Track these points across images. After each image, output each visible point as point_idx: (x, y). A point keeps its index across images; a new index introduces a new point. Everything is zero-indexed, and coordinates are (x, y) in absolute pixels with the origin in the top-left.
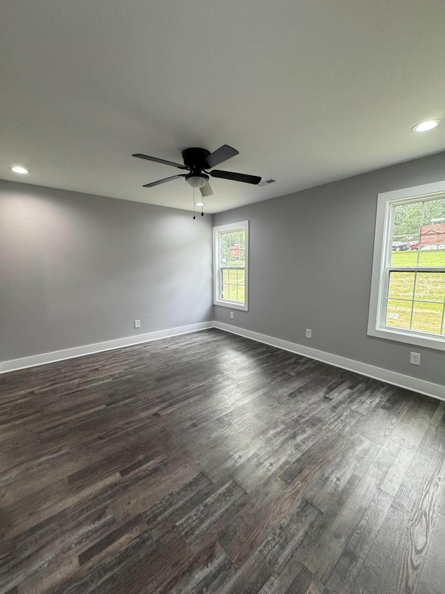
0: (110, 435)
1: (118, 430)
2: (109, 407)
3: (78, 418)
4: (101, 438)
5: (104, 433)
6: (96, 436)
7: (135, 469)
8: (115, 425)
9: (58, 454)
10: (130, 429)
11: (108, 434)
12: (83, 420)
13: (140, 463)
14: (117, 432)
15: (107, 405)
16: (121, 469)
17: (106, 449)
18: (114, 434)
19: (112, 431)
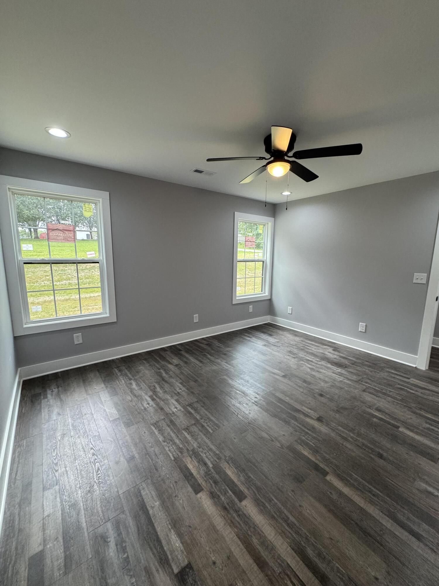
0: (371, 449)
1: (360, 445)
2: (327, 469)
3: (371, 502)
4: (381, 456)
5: (373, 456)
6: (381, 462)
7: (388, 421)
8: (355, 450)
9: (430, 489)
10: (352, 435)
11: (370, 451)
12: (370, 492)
13: (381, 419)
14: (363, 444)
15: (325, 474)
16: (396, 429)
17: (389, 446)
18: (367, 446)
19: (365, 450)
